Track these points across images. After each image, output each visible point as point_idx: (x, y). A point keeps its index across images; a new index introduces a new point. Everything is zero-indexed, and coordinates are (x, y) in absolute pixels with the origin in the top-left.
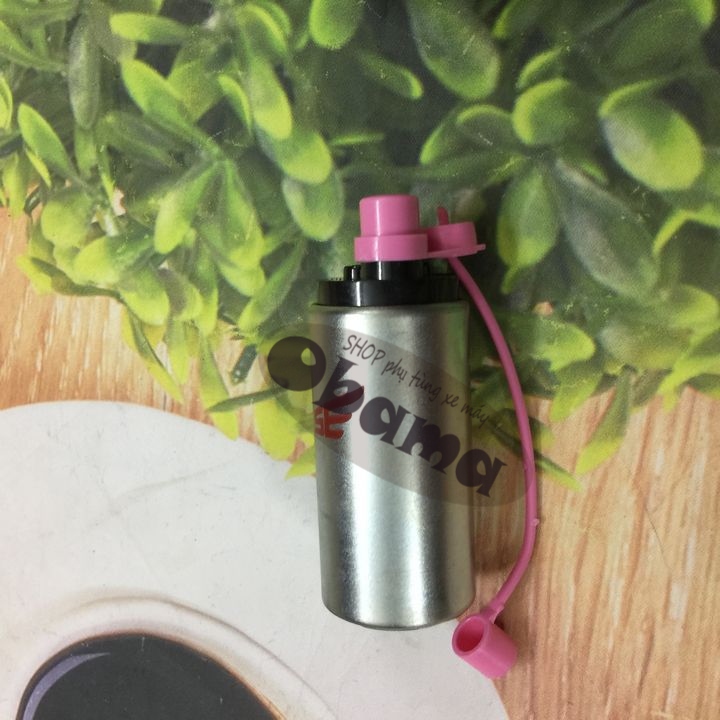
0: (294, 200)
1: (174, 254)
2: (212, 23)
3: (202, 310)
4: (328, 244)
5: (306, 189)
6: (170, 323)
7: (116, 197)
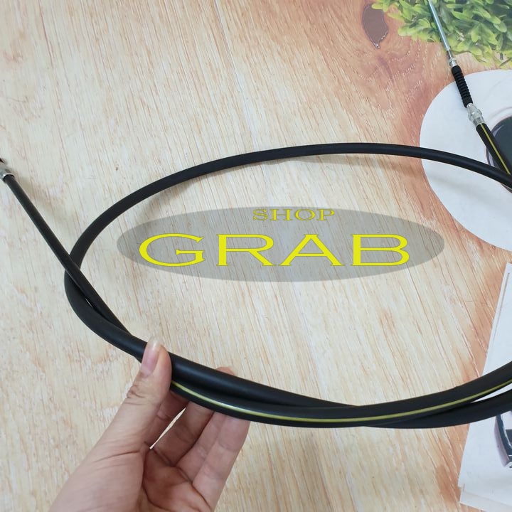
0: (497, 27)
1: (478, 41)
2: (468, 3)
3: (488, 49)
4: (506, 33)
5: (498, 25)
6: (483, 54)
7: (461, 34)
